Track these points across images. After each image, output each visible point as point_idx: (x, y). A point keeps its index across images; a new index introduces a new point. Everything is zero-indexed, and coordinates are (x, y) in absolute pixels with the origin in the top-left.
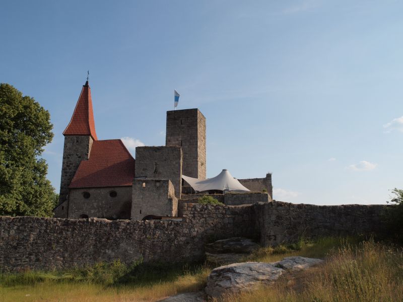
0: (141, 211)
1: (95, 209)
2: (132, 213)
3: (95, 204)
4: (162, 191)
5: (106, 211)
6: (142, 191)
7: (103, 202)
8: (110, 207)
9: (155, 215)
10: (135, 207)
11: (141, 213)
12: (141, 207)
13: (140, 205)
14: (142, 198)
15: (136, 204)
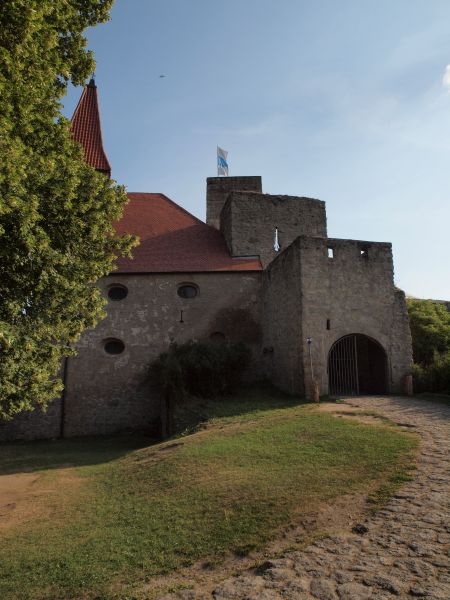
0: (328, 322)
1: (140, 324)
2: (305, 327)
3: (142, 314)
4: (377, 271)
5: (171, 330)
6: (327, 268)
7: (164, 309)
8: (182, 321)
9: (365, 333)
10: (312, 311)
11: (328, 328)
12: (328, 312)
13: (325, 304)
14: (330, 287)
15: (313, 302)
